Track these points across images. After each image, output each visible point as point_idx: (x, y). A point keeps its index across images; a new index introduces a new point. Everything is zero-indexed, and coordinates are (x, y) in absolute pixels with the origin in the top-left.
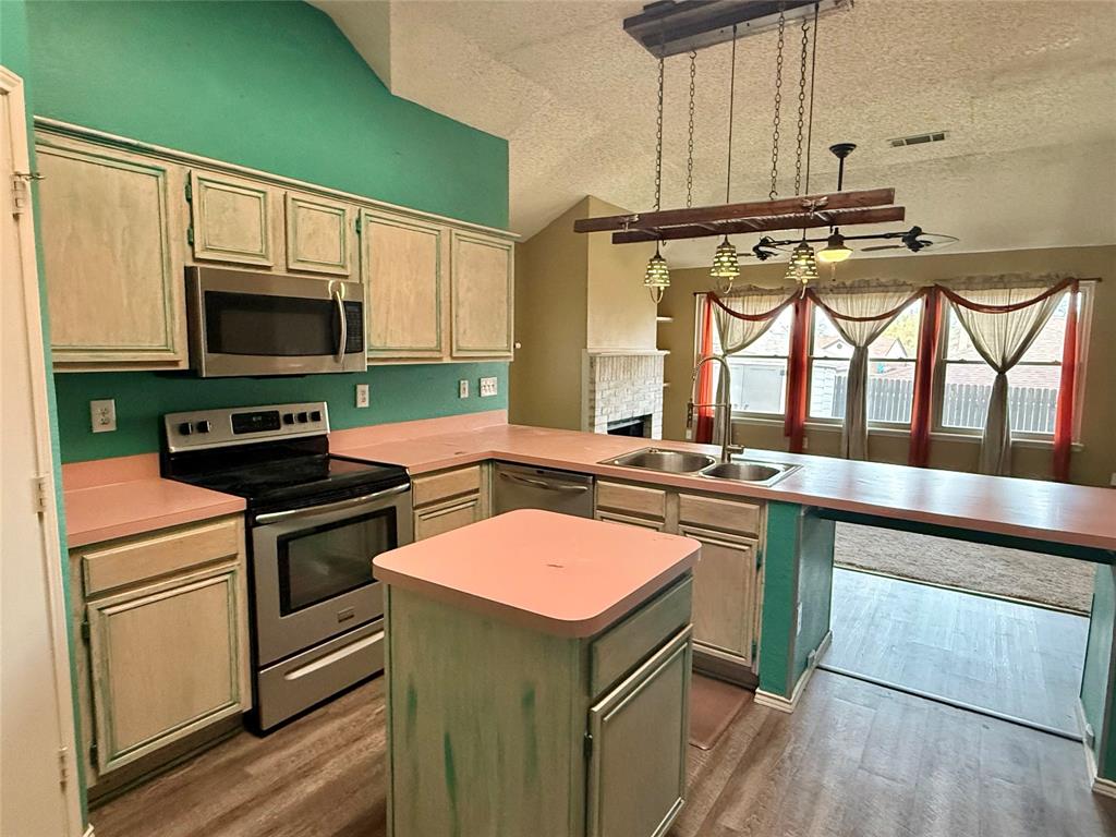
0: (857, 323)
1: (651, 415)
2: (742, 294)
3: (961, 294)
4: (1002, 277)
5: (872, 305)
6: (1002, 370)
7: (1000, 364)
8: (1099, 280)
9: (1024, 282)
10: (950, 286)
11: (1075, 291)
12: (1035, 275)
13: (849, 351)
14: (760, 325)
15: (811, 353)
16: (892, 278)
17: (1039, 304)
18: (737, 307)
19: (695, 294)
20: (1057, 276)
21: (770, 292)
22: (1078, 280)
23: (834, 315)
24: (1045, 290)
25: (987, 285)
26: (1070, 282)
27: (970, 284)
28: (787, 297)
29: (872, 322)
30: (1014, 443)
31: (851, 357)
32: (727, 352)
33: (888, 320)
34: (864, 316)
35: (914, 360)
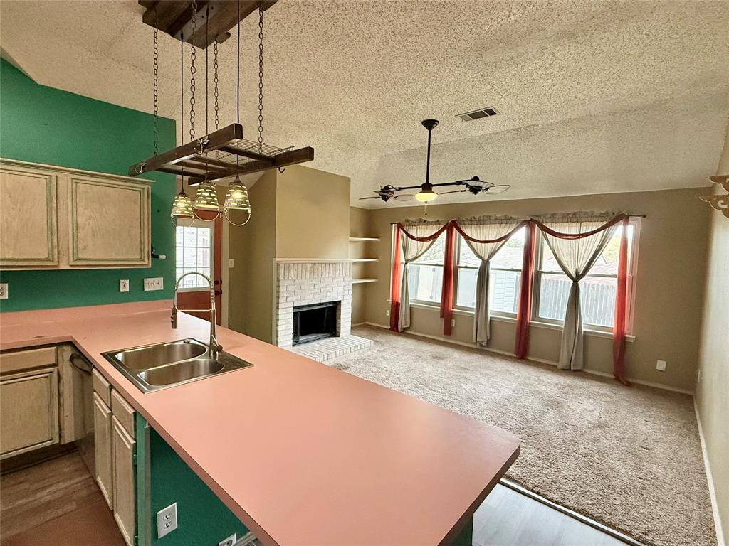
0: (483, 244)
1: (340, 301)
2: (416, 224)
3: (548, 226)
4: (575, 214)
5: (492, 232)
6: (576, 280)
7: (574, 275)
8: (644, 216)
9: (590, 217)
10: (541, 221)
11: (626, 222)
12: (597, 212)
13: (478, 263)
14: (426, 244)
15: (458, 264)
16: (504, 214)
17: (602, 232)
18: (413, 232)
19: (392, 224)
20: (613, 213)
21: (432, 223)
22: (628, 217)
23: (468, 238)
24: (605, 223)
25: (566, 220)
26: (620, 218)
27: (554, 218)
28: (442, 226)
29: (492, 244)
30: (585, 332)
31: (479, 266)
32: (407, 261)
33: (502, 242)
34: (487, 240)
35: (520, 270)
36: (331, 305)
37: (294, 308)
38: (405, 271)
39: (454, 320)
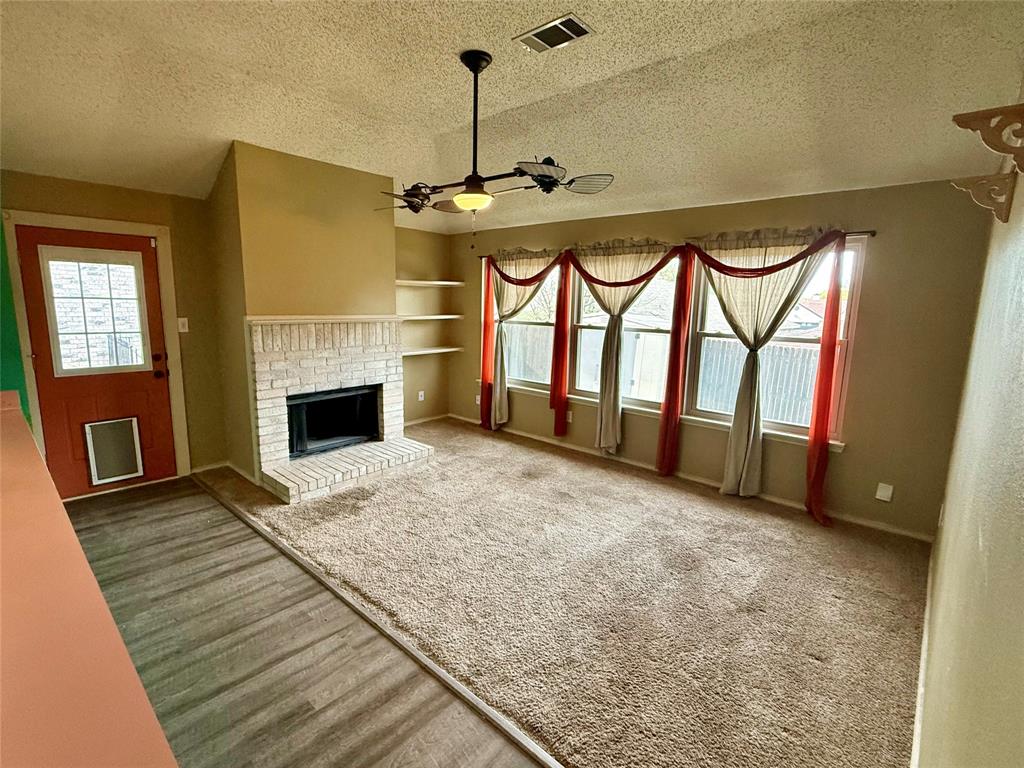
0: (613, 289)
1: (381, 385)
2: (515, 257)
3: (714, 255)
4: (757, 232)
5: (625, 268)
6: (754, 346)
7: (751, 339)
8: (873, 234)
9: (781, 238)
10: (702, 245)
11: (842, 246)
12: (791, 230)
13: (604, 320)
14: (530, 289)
15: (578, 321)
16: (645, 236)
17: (800, 263)
18: (511, 272)
19: (481, 258)
20: (820, 230)
21: (536, 255)
22: (845, 235)
23: (590, 279)
24: (805, 247)
25: (741, 243)
26: (834, 237)
27: (724, 242)
28: (552, 260)
29: (626, 288)
30: (764, 434)
31: (606, 325)
32: (503, 318)
33: (642, 284)
34: (619, 281)
35: (667, 332)
36: (366, 391)
37: (289, 398)
38: (500, 333)
39: (570, 413)
